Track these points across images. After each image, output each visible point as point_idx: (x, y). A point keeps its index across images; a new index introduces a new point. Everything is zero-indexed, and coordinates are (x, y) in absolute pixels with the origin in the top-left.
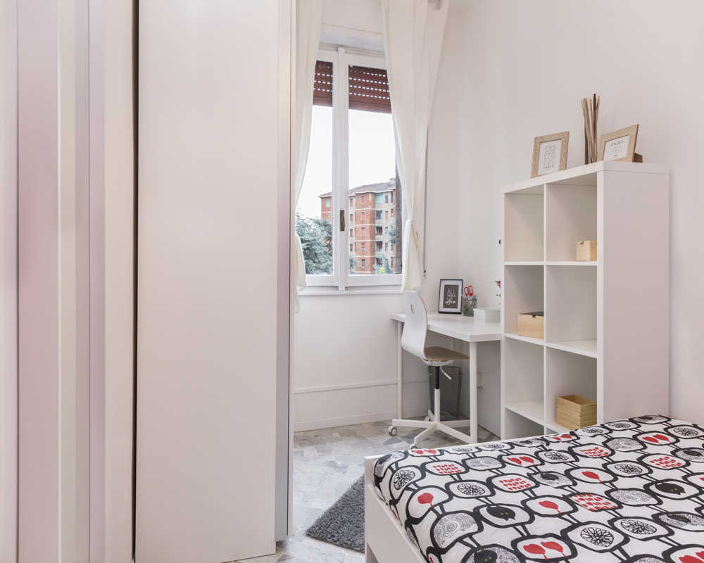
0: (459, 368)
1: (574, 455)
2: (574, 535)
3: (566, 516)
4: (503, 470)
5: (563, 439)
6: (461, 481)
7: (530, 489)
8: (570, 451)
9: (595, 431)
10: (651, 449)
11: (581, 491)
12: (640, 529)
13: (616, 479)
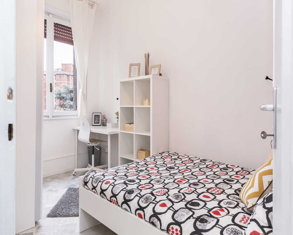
0: (100, 146)
1: (147, 165)
2: (152, 182)
3: (149, 178)
4: (128, 171)
5: (142, 161)
6: (117, 176)
7: (138, 174)
8: (145, 164)
9: (151, 158)
10: (166, 160)
11: (151, 173)
12: (167, 178)
13: (159, 169)
